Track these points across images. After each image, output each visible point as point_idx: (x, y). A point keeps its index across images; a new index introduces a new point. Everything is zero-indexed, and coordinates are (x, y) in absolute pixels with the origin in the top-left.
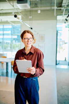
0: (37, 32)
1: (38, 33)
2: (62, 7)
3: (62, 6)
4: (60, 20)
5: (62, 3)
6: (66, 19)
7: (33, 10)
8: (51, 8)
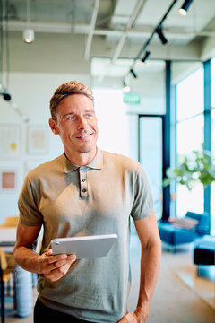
0: (25, 117)
1: (27, 121)
2: (112, 29)
3: (111, 26)
4: (97, 77)
5: (111, 12)
6: (132, 71)
7: (10, 29)
8: (73, 29)
